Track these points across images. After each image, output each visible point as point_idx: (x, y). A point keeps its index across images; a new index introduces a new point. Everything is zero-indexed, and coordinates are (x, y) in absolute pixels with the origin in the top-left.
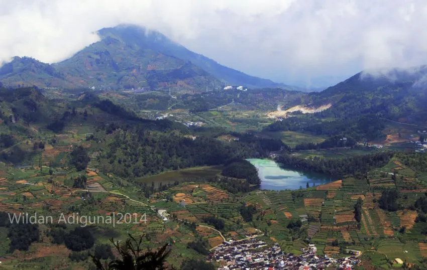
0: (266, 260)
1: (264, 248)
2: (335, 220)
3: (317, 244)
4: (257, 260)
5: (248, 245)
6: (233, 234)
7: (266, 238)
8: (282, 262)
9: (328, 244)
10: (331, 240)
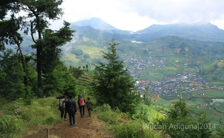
0: (137, 60)
1: (136, 57)
2: (156, 50)
3: (152, 56)
4: (135, 60)
5: (131, 56)
6: (127, 53)
7: (136, 54)
8: (142, 61)
9: (155, 56)
10: (156, 56)
